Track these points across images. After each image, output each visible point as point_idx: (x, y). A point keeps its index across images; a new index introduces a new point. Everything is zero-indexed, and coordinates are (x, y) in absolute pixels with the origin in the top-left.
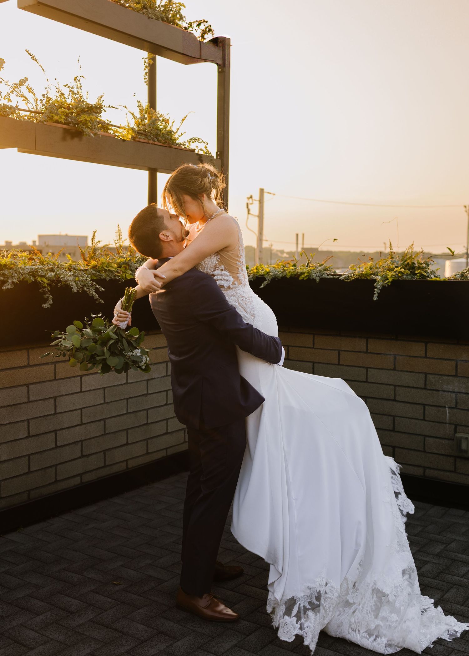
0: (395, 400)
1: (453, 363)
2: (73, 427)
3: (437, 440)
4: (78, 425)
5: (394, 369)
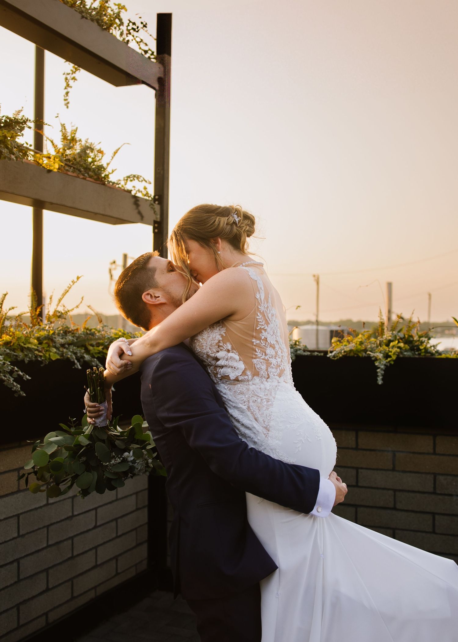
0: (395, 509)
5: (393, 470)
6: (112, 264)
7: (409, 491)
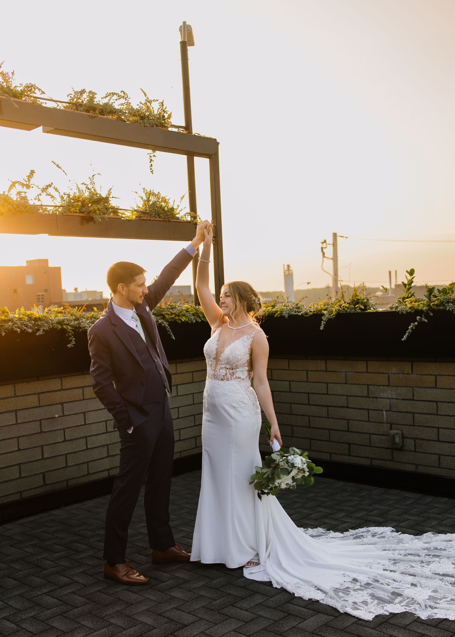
0: (347, 407)
1: (387, 375)
2: (100, 434)
3: (379, 436)
4: (104, 433)
5: (346, 383)
6: (323, 243)
7: (355, 396)
